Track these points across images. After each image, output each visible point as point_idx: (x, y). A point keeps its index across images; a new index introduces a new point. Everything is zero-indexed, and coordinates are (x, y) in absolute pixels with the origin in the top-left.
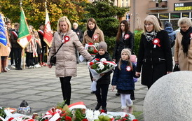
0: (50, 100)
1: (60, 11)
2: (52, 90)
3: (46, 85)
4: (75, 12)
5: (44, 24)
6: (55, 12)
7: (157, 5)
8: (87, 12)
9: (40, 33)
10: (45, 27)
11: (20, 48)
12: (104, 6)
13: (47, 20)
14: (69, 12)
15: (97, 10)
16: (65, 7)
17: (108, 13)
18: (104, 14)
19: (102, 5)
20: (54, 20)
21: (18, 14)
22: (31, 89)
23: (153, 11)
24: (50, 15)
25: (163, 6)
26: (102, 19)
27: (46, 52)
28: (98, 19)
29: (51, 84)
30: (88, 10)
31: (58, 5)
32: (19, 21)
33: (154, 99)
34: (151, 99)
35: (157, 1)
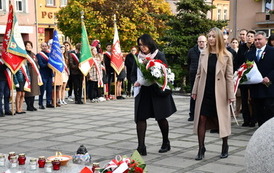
0: (118, 146)
1: (133, 26)
2: (120, 132)
3: (113, 125)
4: (153, 28)
5: (112, 44)
6: (127, 28)
7: (268, 18)
8: (169, 28)
9: (106, 56)
10: (113, 48)
12: (193, 19)
13: (116, 38)
14: (146, 27)
15: (182, 25)
16: (141, 21)
17: (197, 29)
18: (192, 29)
19: (190, 18)
20: (125, 38)
22: (93, 129)
23: (261, 26)
24: (121, 32)
26: (190, 37)
27: (113, 81)
28: (184, 37)
29: (119, 123)
30: (170, 24)
31: (131, 19)
33: (260, 149)
34: (255, 149)
35: (268, 13)
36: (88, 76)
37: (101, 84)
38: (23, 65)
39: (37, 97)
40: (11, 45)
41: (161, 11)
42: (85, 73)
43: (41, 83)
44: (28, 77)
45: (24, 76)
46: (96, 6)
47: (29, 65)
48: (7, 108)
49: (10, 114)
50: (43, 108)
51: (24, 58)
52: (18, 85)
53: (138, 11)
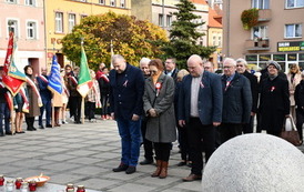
0: (105, 165)
1: (132, 51)
2: (110, 151)
3: (105, 145)
6: (126, 53)
7: (256, 44)
11: (79, 97)
12: (185, 45)
14: (143, 52)
15: (175, 51)
16: (139, 46)
17: (189, 54)
18: (184, 54)
19: (181, 44)
21: (80, 54)
22: (85, 148)
23: (251, 51)
25: (264, 46)
26: (182, 61)
29: (111, 142)
30: (164, 50)
31: (129, 44)
32: (79, 64)
35: (256, 40)
36: (87, 98)
37: (99, 105)
38: (22, 88)
39: (37, 118)
40: (11, 69)
41: (157, 37)
42: (84, 95)
43: (41, 105)
44: (26, 99)
45: (23, 98)
46: (97, 34)
47: (29, 87)
48: (7, 128)
49: (10, 134)
50: (42, 128)
51: (23, 81)
52: (17, 107)
53: (136, 37)
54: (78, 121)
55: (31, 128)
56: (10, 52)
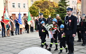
1: (49, 11)
16: (51, 10)
17: (64, 11)
28: (60, 14)
40: (5, 17)
41: (57, 7)
52: (7, 28)
54: (28, 32)
55: (12, 35)
56: (5, 12)
